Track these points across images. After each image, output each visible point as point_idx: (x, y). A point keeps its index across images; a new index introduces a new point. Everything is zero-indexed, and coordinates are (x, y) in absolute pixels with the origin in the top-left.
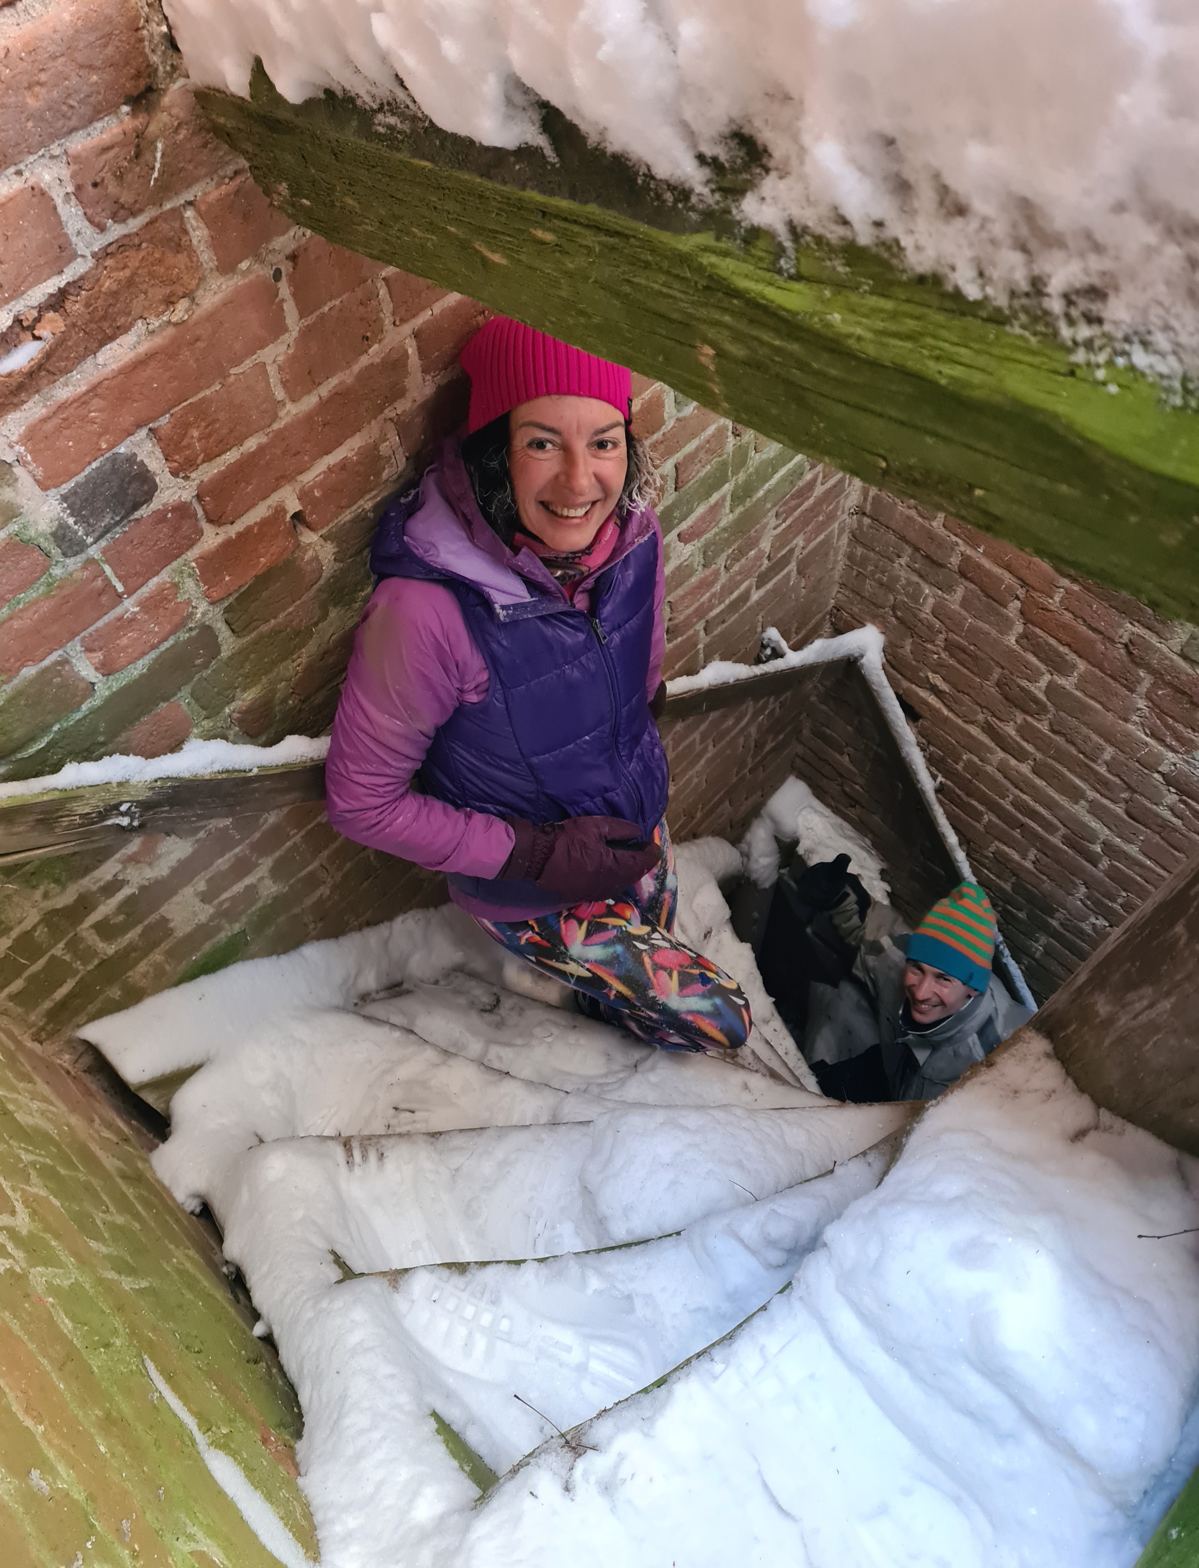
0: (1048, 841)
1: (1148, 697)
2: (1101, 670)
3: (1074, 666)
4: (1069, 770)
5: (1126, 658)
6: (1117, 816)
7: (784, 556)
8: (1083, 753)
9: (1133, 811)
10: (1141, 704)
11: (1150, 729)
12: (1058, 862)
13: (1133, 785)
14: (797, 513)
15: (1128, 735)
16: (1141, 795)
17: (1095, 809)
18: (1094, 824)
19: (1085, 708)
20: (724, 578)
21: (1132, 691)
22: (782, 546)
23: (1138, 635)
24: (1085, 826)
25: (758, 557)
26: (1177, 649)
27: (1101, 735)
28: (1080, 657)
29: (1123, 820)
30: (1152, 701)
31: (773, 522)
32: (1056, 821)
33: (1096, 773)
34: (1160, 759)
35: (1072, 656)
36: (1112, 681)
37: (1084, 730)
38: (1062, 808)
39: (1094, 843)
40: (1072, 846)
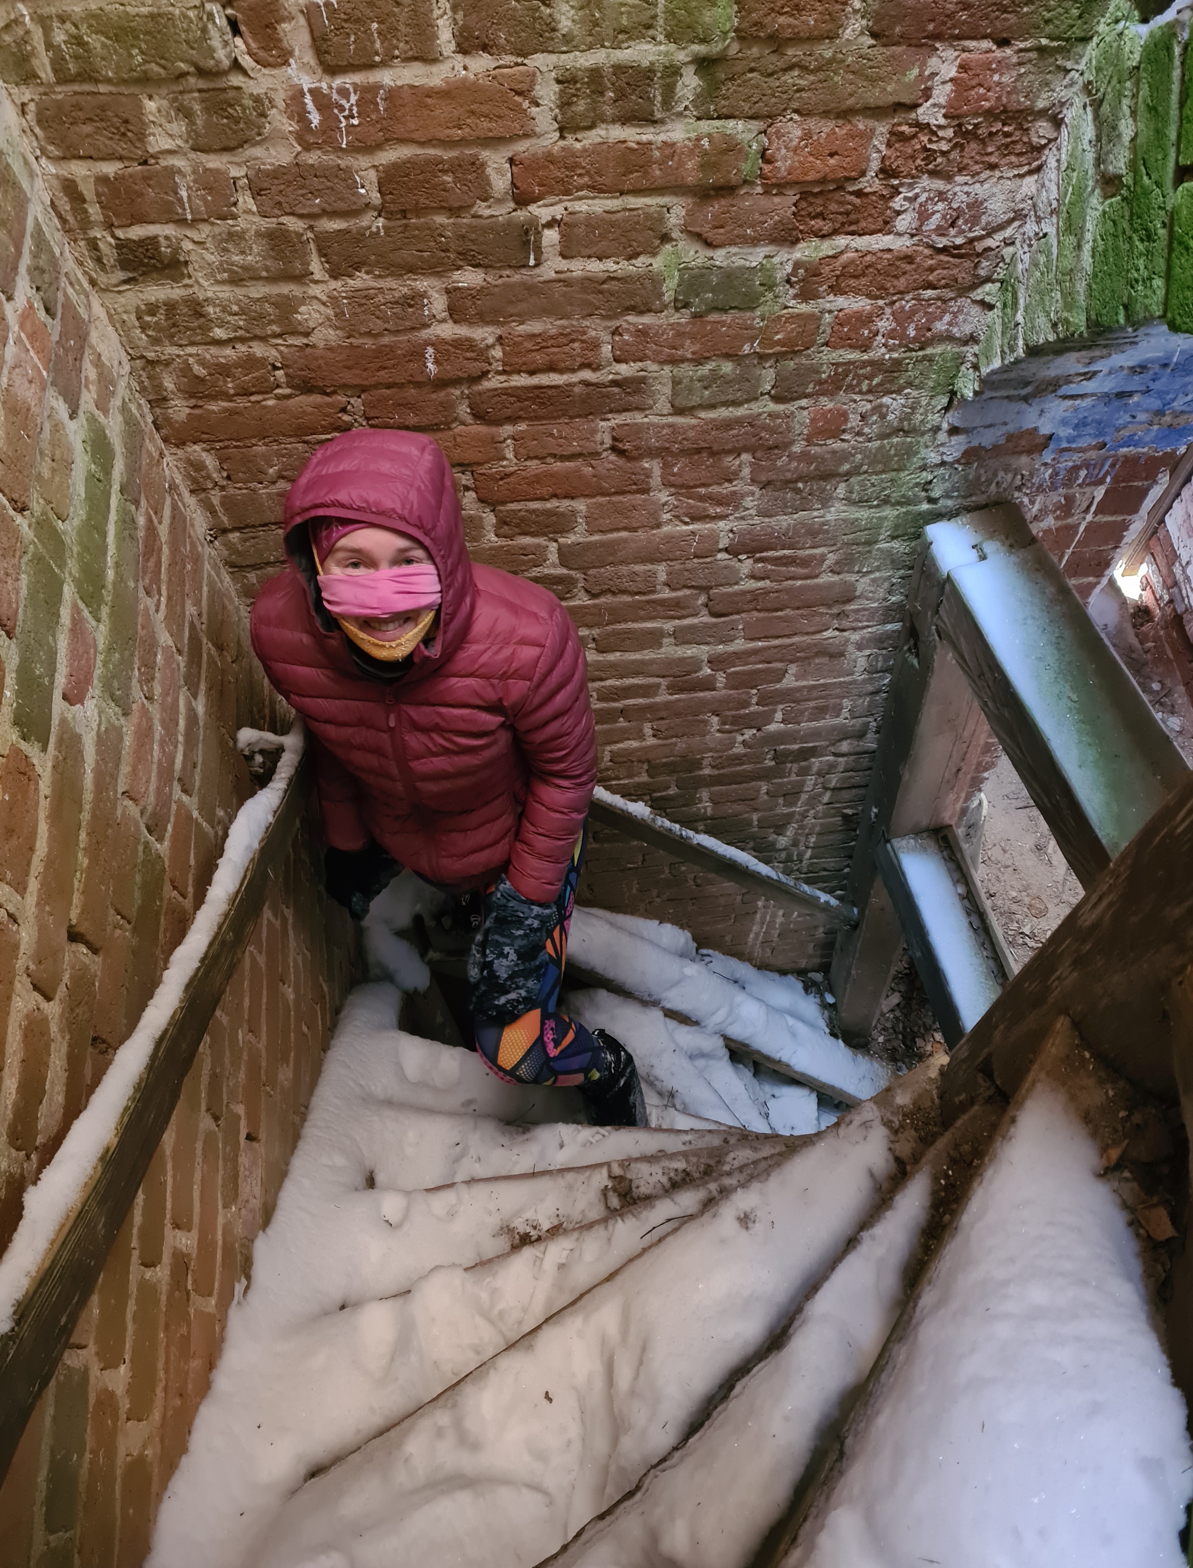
0: (656, 704)
1: (667, 484)
2: (603, 494)
3: (574, 513)
4: (633, 621)
5: (621, 462)
6: (706, 626)
7: (190, 637)
8: (637, 593)
9: (719, 608)
10: (663, 496)
11: (686, 515)
12: (678, 715)
13: (703, 583)
14: (164, 576)
15: (669, 539)
16: (717, 586)
17: (682, 637)
18: (690, 651)
19: (611, 547)
20: (155, 711)
21: (646, 491)
22: (181, 627)
23: (618, 426)
24: (682, 660)
25: (169, 659)
26: (667, 408)
27: (643, 561)
28: (573, 498)
29: (715, 625)
30: (673, 485)
31: (150, 602)
32: (652, 680)
33: (662, 603)
34: (713, 537)
35: (564, 505)
36: (620, 498)
37: (624, 569)
38: (652, 662)
39: (700, 669)
40: (681, 690)
